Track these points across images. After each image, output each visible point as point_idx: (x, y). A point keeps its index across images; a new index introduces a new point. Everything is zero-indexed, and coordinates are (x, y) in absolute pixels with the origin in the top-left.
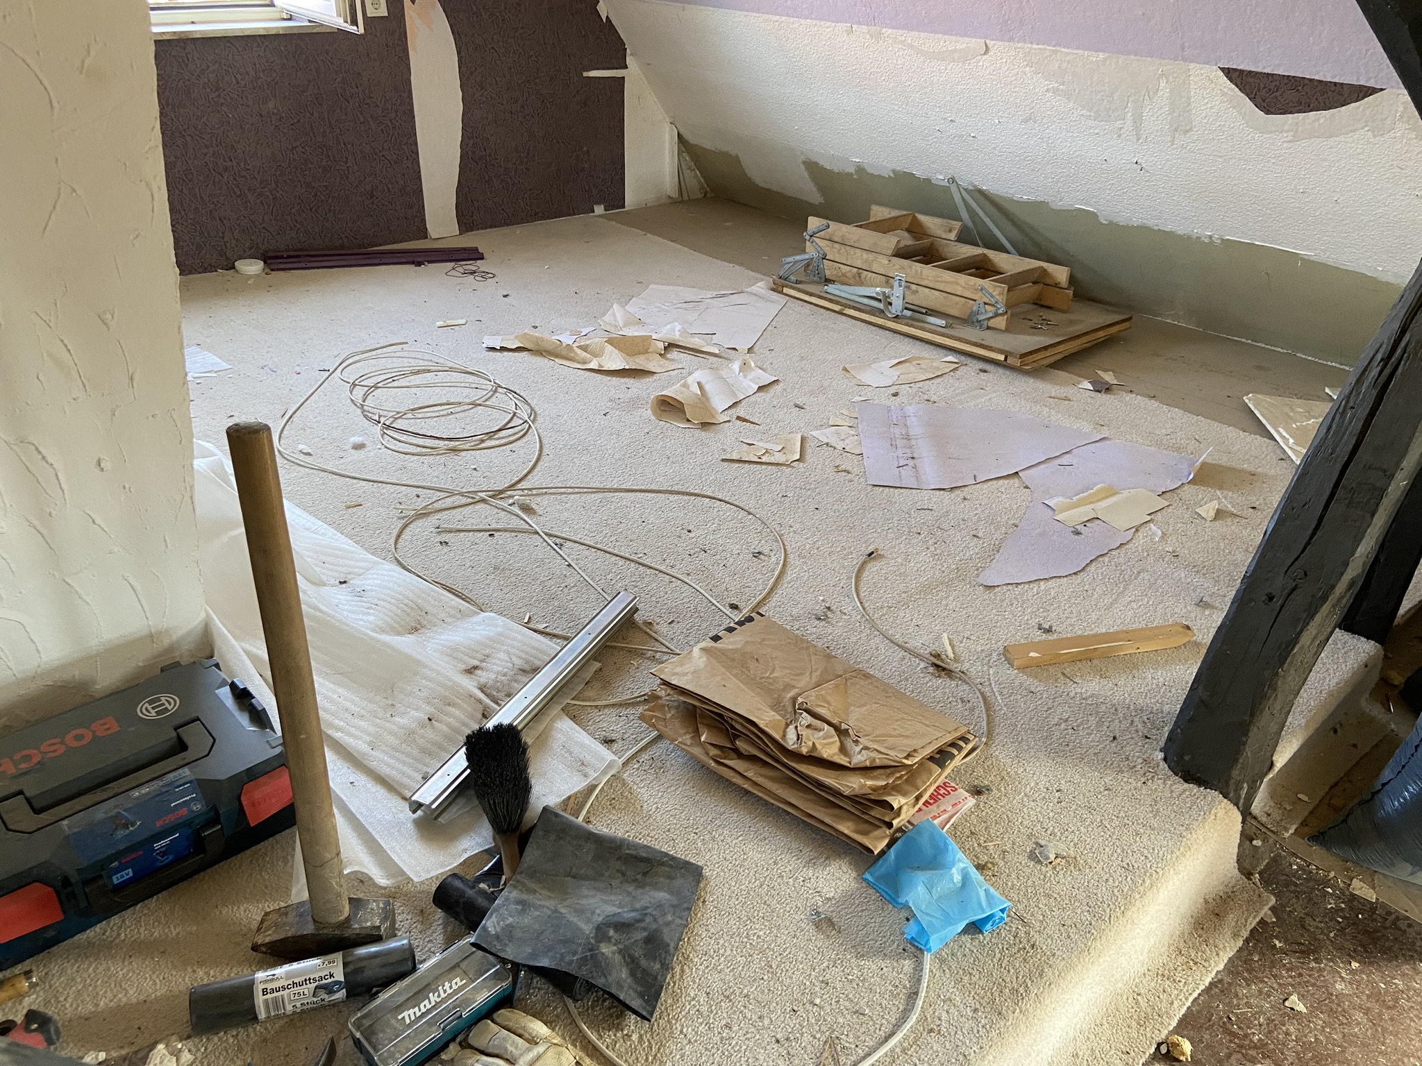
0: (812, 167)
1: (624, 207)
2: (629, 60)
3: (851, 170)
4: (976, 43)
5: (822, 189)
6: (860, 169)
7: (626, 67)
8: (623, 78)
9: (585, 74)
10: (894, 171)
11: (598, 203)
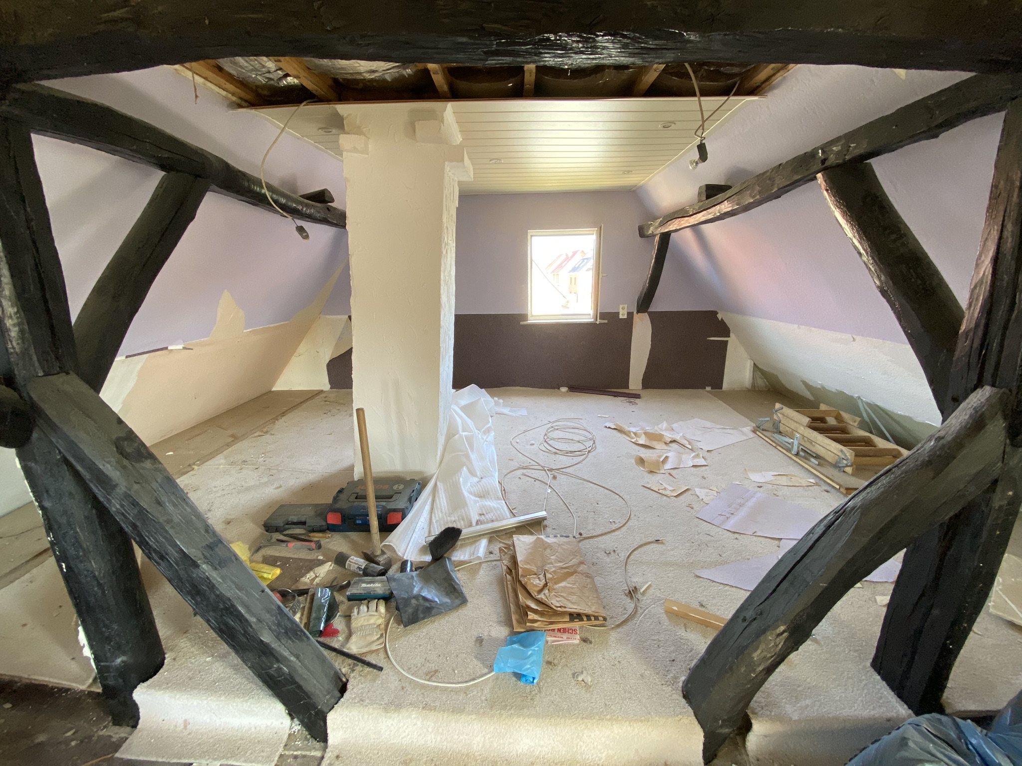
0: (805, 383)
1: (721, 389)
2: (731, 334)
3: (819, 387)
4: (848, 336)
5: (812, 394)
6: (824, 388)
7: (729, 337)
8: (727, 341)
9: (708, 339)
10: (836, 390)
11: (708, 386)
